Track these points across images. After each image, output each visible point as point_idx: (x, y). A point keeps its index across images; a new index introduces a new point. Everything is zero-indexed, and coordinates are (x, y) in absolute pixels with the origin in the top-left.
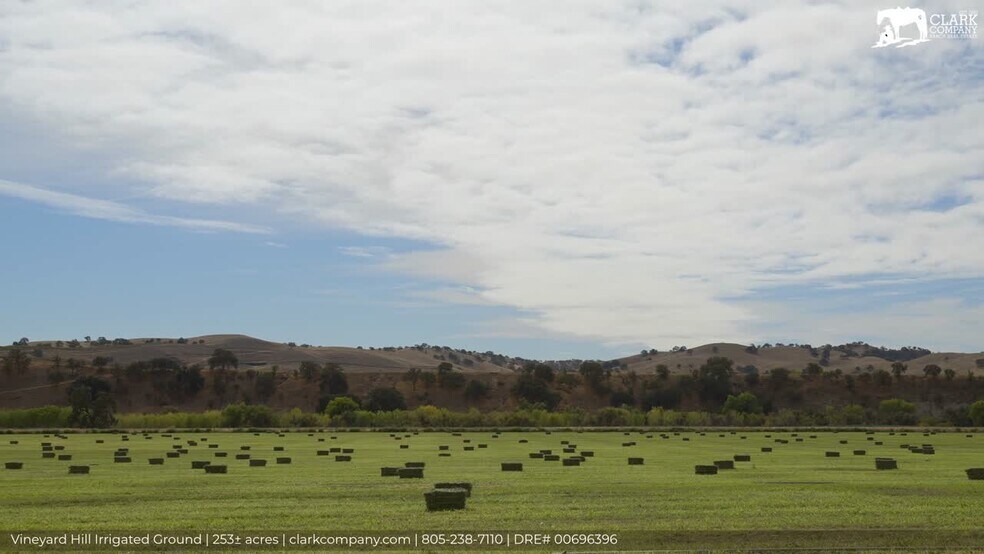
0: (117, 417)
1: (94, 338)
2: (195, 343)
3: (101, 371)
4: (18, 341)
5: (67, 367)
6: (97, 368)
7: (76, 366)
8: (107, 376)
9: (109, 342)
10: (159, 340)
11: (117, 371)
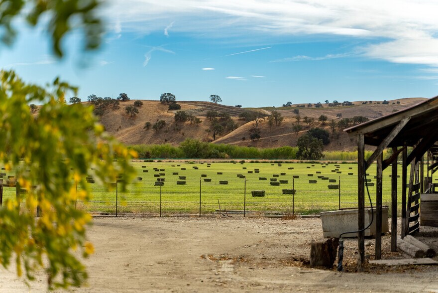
0: (324, 153)
1: (331, 102)
2: (394, 103)
3: (324, 124)
4: (286, 104)
5: (304, 122)
6: (321, 122)
7: (309, 121)
8: (327, 128)
9: (340, 104)
10: (371, 102)
11: (333, 124)
